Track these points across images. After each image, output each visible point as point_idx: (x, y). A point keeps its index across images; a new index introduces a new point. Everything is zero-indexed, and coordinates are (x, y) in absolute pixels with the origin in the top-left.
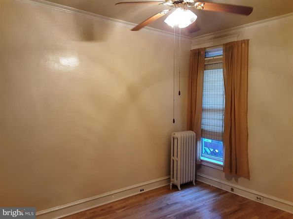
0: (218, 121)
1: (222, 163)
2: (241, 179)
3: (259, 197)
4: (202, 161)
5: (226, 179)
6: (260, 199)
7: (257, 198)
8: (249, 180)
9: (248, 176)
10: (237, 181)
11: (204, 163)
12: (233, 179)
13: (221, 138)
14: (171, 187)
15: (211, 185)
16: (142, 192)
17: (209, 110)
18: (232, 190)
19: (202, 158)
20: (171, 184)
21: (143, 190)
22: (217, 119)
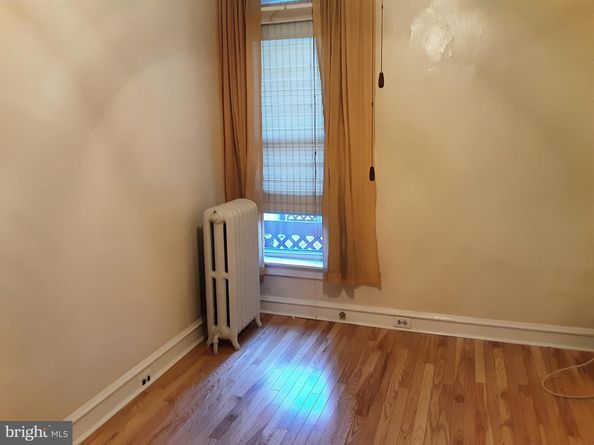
0: (303, 169)
1: (320, 265)
2: (360, 291)
3: (402, 319)
4: (267, 266)
5: (326, 296)
6: (405, 323)
7: (399, 322)
8: (380, 288)
9: (376, 282)
10: (351, 295)
11: (271, 271)
12: (344, 292)
13: (310, 208)
14: (216, 347)
15: (293, 315)
16: (148, 384)
17: (277, 144)
18: (343, 316)
19: (267, 260)
20: (216, 341)
21: (149, 378)
22: (300, 165)
